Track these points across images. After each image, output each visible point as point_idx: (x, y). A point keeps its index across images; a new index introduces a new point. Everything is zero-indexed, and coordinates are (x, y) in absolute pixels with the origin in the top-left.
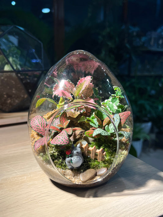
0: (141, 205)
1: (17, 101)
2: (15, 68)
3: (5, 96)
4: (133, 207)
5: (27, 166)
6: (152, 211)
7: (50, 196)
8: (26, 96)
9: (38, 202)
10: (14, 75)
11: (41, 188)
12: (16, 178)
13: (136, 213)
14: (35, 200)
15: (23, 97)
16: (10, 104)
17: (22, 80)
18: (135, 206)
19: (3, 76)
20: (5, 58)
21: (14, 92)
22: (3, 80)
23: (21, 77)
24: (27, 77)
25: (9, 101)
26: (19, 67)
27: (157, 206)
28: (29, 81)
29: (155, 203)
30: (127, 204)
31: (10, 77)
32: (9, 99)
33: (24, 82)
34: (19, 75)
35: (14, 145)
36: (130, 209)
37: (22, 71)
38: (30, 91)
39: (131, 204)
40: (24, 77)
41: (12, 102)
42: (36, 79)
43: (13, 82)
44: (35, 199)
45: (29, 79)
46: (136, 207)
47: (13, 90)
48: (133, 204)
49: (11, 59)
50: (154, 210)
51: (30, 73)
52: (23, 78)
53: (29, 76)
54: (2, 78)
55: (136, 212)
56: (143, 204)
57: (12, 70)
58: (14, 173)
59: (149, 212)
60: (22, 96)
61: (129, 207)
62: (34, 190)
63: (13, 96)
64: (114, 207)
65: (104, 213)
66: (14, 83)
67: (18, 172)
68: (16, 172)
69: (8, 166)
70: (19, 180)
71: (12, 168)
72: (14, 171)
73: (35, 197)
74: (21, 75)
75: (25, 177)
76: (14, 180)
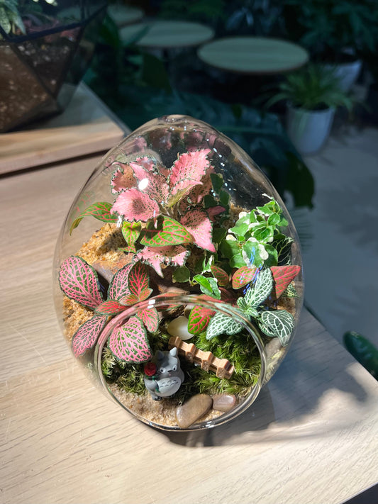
0: (302, 473)
4: (284, 478)
6: (323, 493)
7: (114, 439)
8: (44, 97)
9: (90, 460)
10: (7, 49)
11: (95, 412)
12: (39, 378)
14: (82, 453)
15: (39, 99)
16: (7, 114)
17: (28, 61)
18: (290, 475)
21: (12, 88)
23: (27, 53)
24: (43, 47)
25: (3, 109)
27: (335, 477)
28: (47, 59)
29: (332, 466)
30: (272, 469)
32: (2, 103)
33: (35, 63)
34: (21, 48)
35: (28, 252)
36: (278, 486)
37: (29, 35)
38: (53, 82)
39: (282, 468)
40: (33, 51)
41: (12, 110)
42: (66, 49)
43: (7, 65)
44: (82, 447)
45: (48, 54)
46: (290, 479)
47: (9, 84)
48: (284, 469)
50: (327, 489)
52: (32, 55)
53: (50, 44)
55: (289, 495)
56: (307, 469)
58: (34, 358)
59: (316, 494)
60: (35, 96)
61: (276, 479)
62: (80, 418)
63: (12, 97)
64: (245, 478)
65: (225, 497)
66: (11, 69)
67: (42, 356)
68: (38, 357)
69: (20, 334)
70: (45, 384)
71: (27, 341)
72: (33, 350)
73: (82, 443)
74: (26, 49)
75: (59, 374)
76: (35, 385)
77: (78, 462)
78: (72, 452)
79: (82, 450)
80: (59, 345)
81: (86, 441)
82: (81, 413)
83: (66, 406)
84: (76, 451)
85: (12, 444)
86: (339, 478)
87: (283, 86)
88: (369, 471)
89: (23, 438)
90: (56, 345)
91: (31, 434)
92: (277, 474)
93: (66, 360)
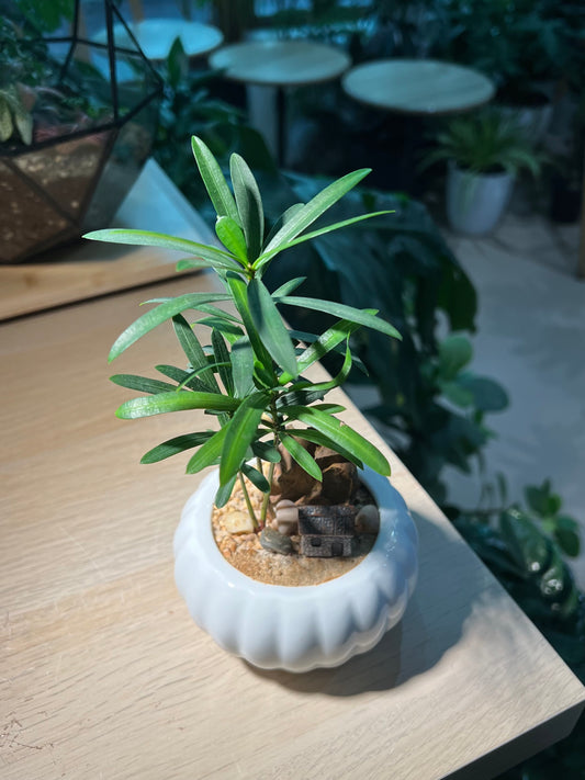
0: (417, 728)
4: (397, 734)
5: (125, 539)
6: (442, 752)
7: (189, 681)
9: (159, 707)
11: (166, 646)
12: (96, 600)
13: (402, 758)
14: (149, 699)
18: (403, 730)
27: (459, 732)
29: (455, 719)
30: (382, 722)
36: (389, 744)
39: (394, 721)
44: (150, 692)
46: (403, 735)
48: (398, 722)
50: (447, 748)
55: (400, 756)
56: (424, 722)
58: (90, 572)
59: (433, 754)
61: (386, 734)
62: (148, 653)
64: (348, 732)
65: (322, 757)
67: (102, 569)
68: (95, 570)
69: (72, 539)
70: (105, 608)
71: (82, 549)
72: (88, 562)
73: (151, 686)
75: (122, 594)
76: (92, 609)
77: (145, 709)
78: (137, 698)
79: (149, 695)
80: (122, 554)
81: (155, 683)
83: (130, 637)
84: (143, 694)
85: (63, 686)
86: (463, 735)
87: (444, 139)
88: (500, 726)
89: (78, 678)
90: (118, 556)
91: (87, 673)
92: (387, 729)
93: (132, 575)
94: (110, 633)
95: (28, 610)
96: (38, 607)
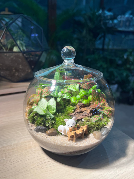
0: (122, 173)
1: (23, 74)
2: (22, 49)
3: (14, 70)
4: (116, 175)
8: (30, 71)
9: (43, 168)
10: (21, 54)
12: (24, 144)
14: (40, 166)
16: (18, 76)
17: (27, 59)
19: (12, 56)
20: (14, 41)
21: (20, 67)
22: (12, 59)
23: (26, 57)
24: (31, 56)
25: (17, 74)
26: (25, 48)
28: (32, 59)
31: (18, 57)
32: (17, 72)
33: (28, 60)
36: (114, 177)
37: (27, 52)
38: (33, 67)
42: (37, 58)
44: (40, 164)
46: (118, 175)
49: (18, 42)
51: (33, 53)
52: (28, 57)
53: (32, 55)
54: (12, 57)
56: (124, 172)
57: (20, 51)
58: (23, 138)
60: (27, 71)
62: (39, 155)
63: (20, 71)
64: (101, 174)
66: (21, 61)
67: (26, 138)
69: (18, 132)
70: (26, 145)
71: (21, 134)
72: (22, 136)
73: (40, 163)
74: (26, 55)
75: (31, 143)
76: (23, 145)
77: (38, 168)
78: (36, 165)
81: (41, 162)
82: (39, 154)
83: (34, 152)
84: (38, 165)
89: (18, 161)
91: (21, 160)
92: (113, 174)
94: (28, 151)
95: (4, 146)
96: (7, 145)
